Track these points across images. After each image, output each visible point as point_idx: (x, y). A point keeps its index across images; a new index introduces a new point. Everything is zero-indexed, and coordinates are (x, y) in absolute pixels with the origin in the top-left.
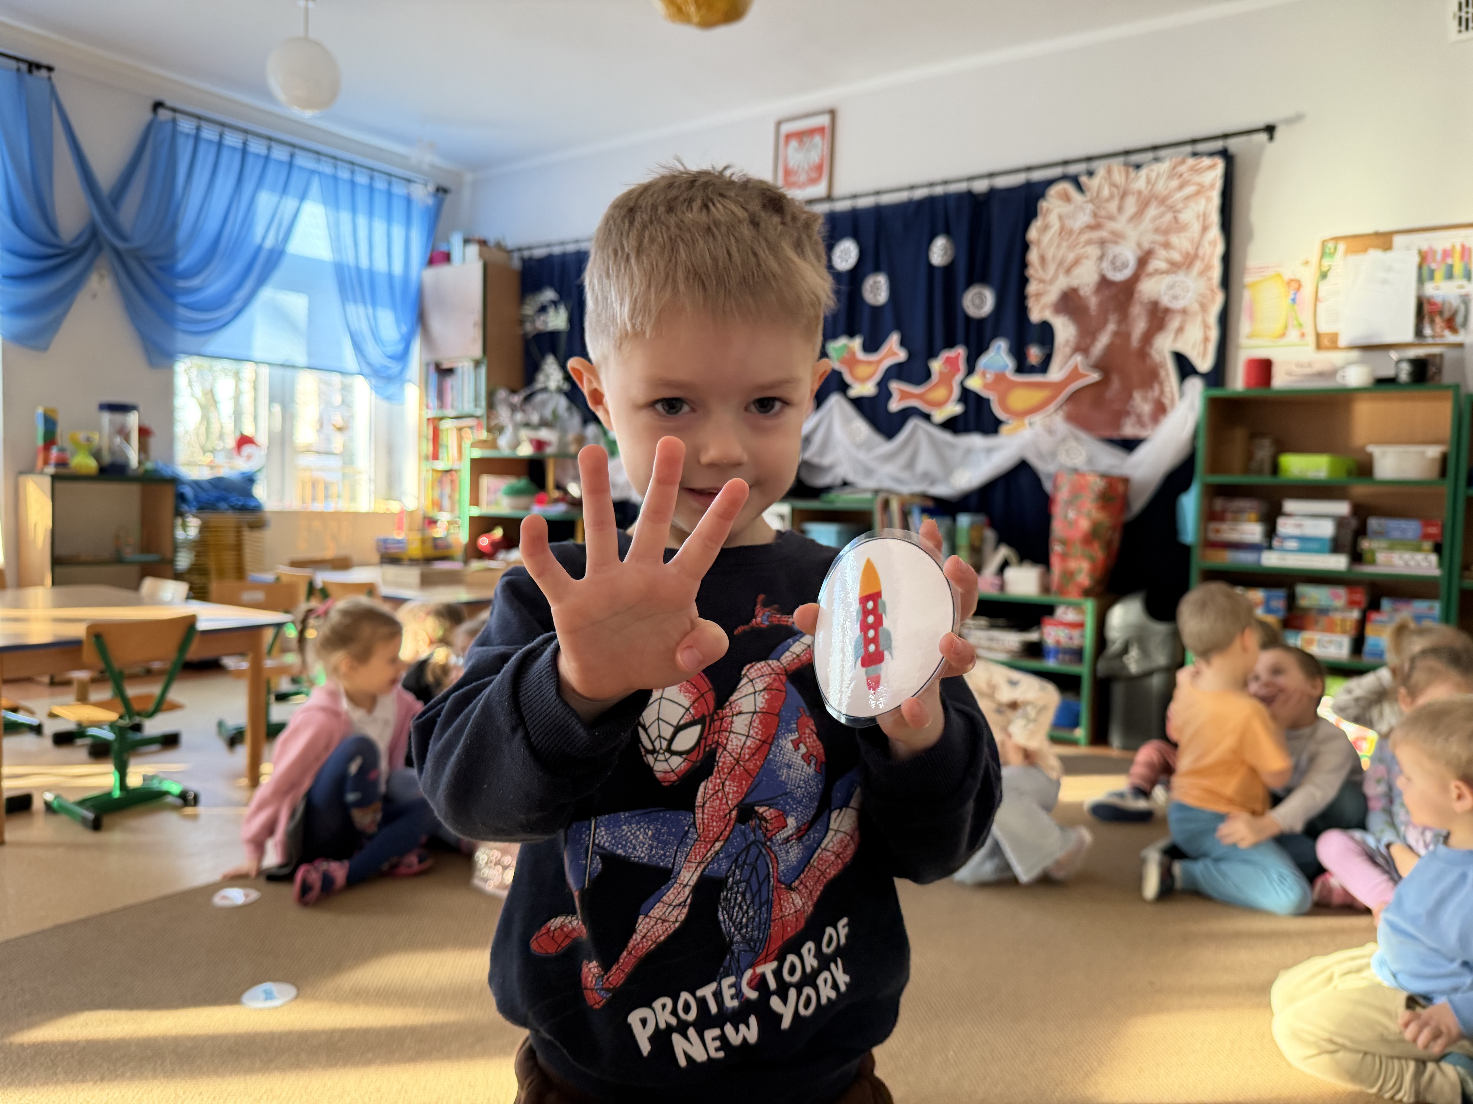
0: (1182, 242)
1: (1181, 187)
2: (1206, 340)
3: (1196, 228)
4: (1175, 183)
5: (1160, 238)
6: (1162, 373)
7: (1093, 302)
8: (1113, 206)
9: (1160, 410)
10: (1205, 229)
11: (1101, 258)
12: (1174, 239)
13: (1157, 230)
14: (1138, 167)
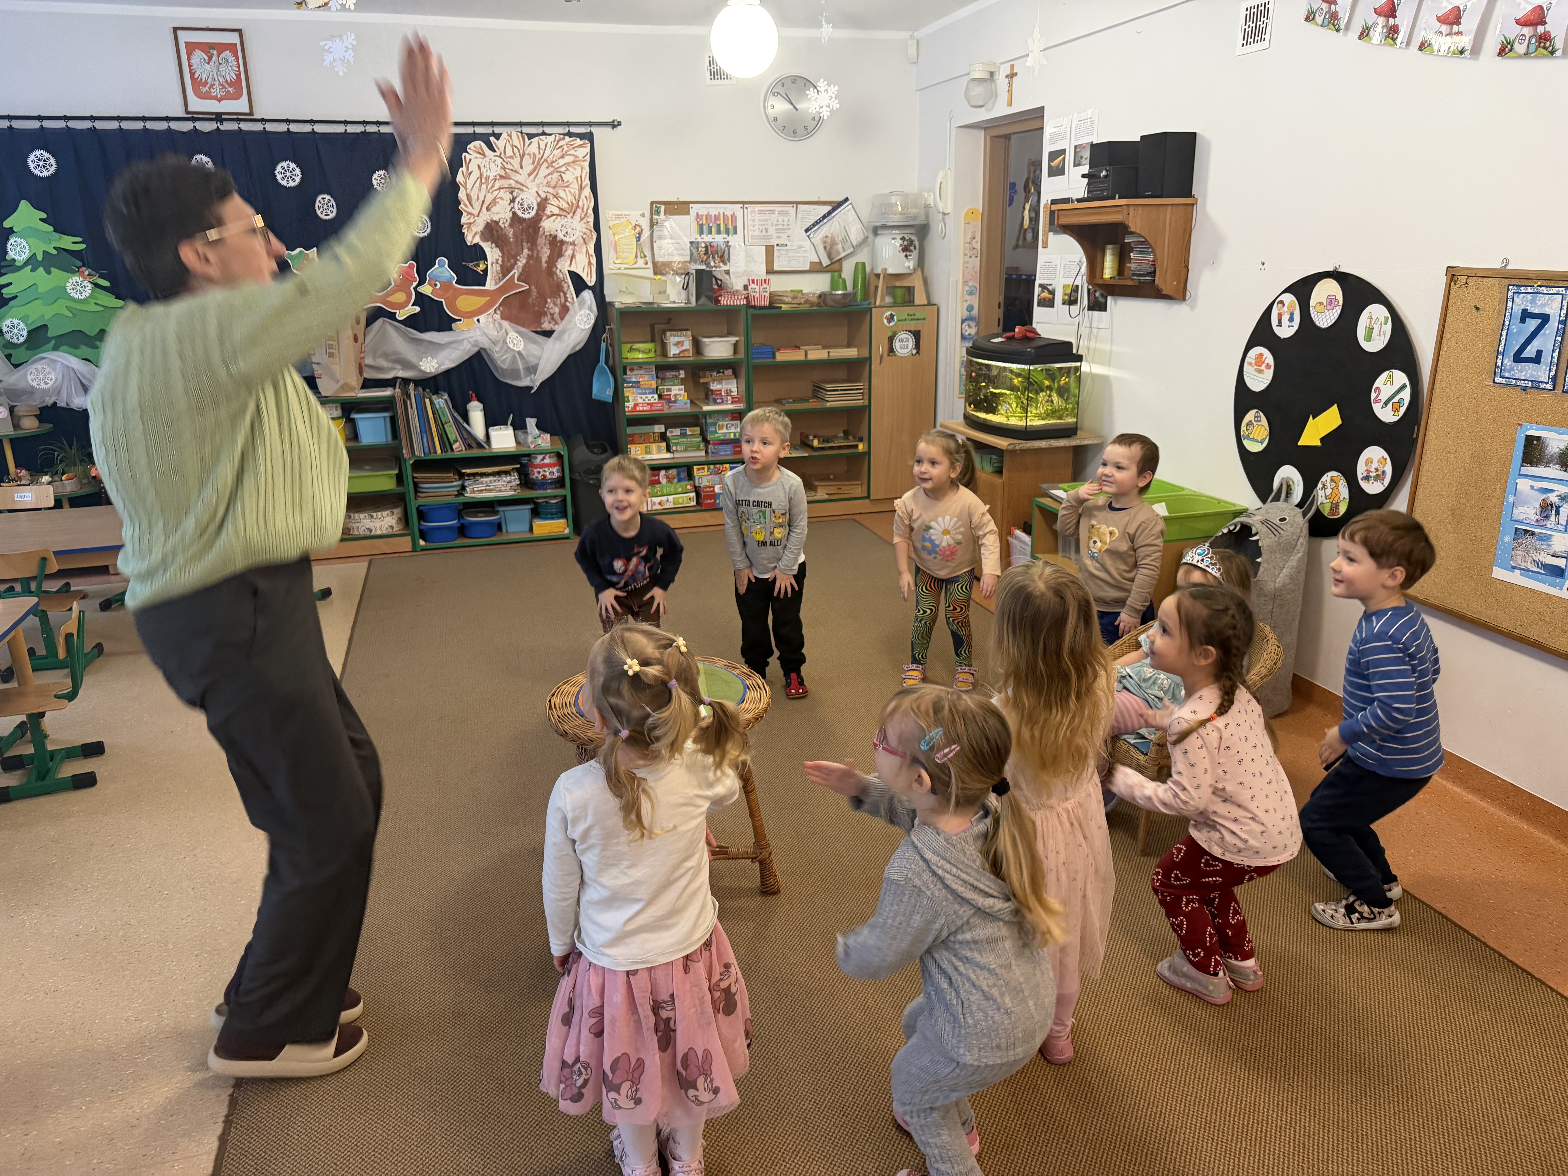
0: (567, 196)
1: (563, 157)
2: (590, 263)
3: (575, 187)
4: (557, 152)
5: (551, 190)
6: (565, 285)
7: (511, 233)
8: (516, 162)
9: (565, 310)
10: (581, 188)
11: (513, 201)
12: (562, 193)
13: (548, 185)
14: (531, 136)
